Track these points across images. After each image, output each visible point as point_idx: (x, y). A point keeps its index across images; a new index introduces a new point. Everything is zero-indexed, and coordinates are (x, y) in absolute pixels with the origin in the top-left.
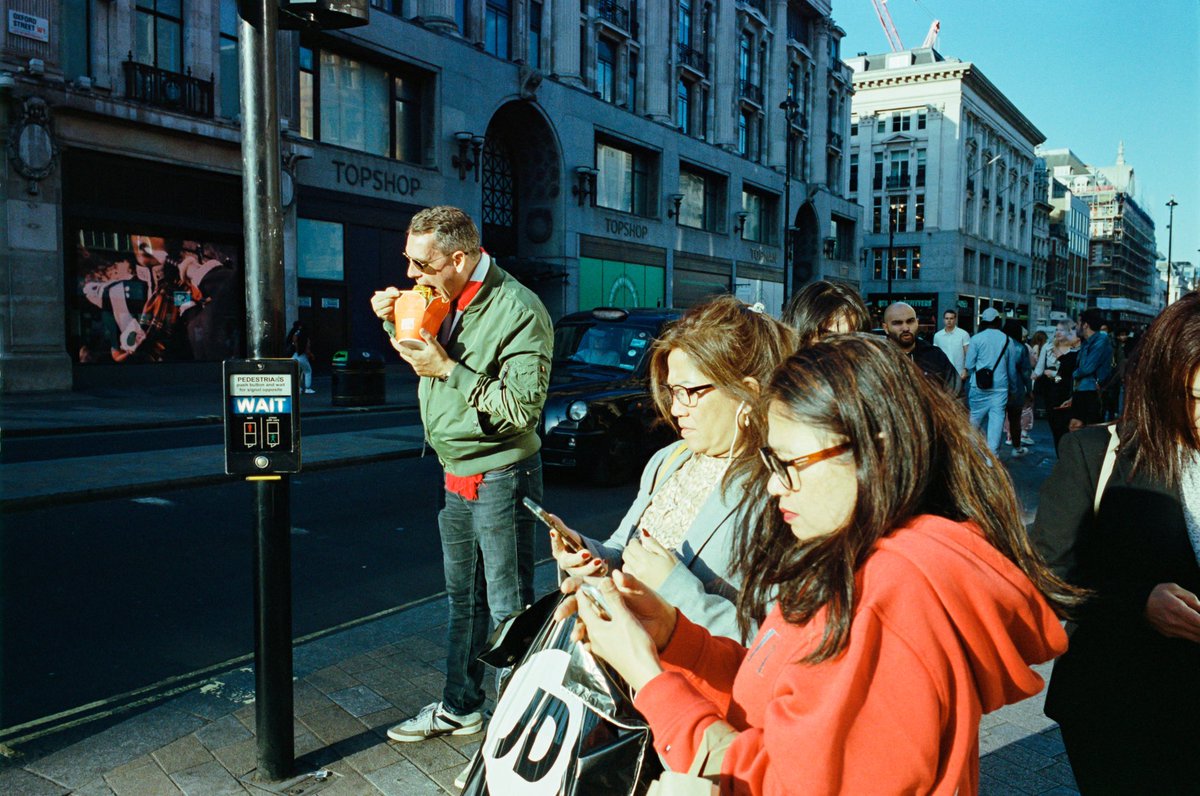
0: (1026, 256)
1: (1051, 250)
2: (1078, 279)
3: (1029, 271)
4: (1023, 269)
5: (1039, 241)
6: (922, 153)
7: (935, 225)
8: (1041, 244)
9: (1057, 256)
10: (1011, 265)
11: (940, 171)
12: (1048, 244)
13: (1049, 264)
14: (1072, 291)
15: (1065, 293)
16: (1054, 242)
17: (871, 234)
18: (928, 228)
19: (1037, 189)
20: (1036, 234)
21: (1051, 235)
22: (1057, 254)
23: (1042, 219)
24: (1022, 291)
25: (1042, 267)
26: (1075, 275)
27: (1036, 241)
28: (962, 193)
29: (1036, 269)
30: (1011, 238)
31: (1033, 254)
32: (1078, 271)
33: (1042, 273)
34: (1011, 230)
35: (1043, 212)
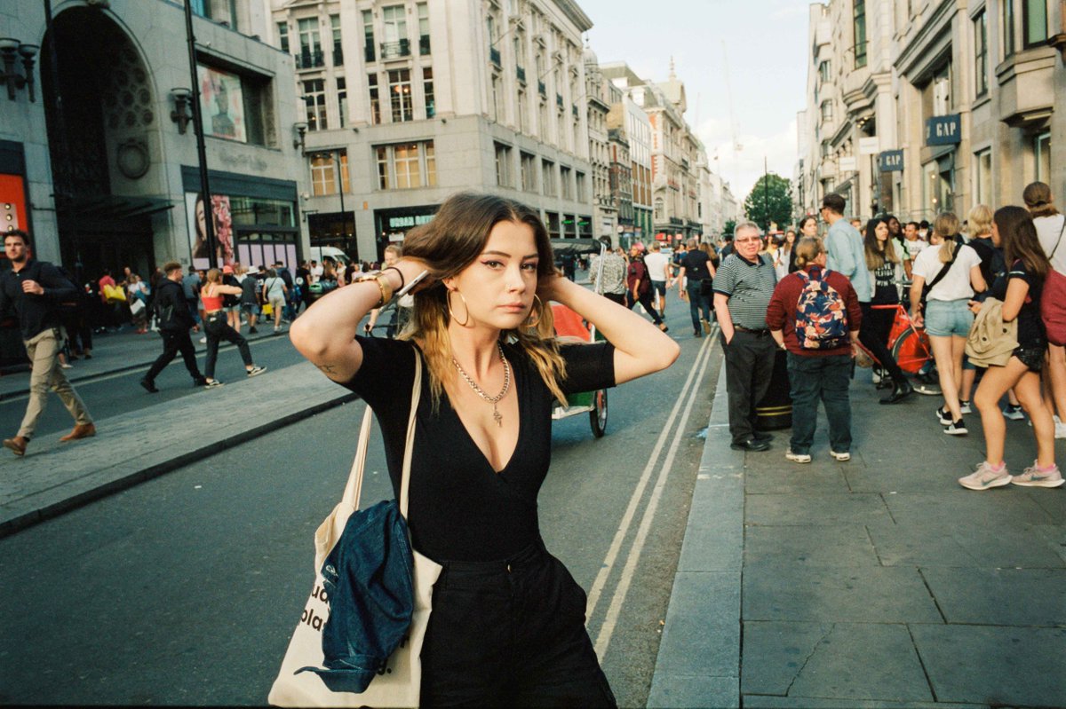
0: (584, 160)
1: (612, 157)
2: (643, 189)
3: (588, 177)
4: (580, 175)
5: (597, 144)
6: (422, 8)
7: (450, 109)
8: (600, 148)
9: (618, 164)
10: (565, 169)
11: (449, 31)
12: (608, 148)
13: (611, 172)
14: (637, 202)
15: (630, 204)
16: (615, 147)
17: (368, 126)
18: (441, 113)
19: (589, 84)
20: (592, 135)
21: (610, 140)
22: (619, 160)
23: (598, 120)
24: (582, 202)
25: (604, 175)
26: (639, 186)
27: (594, 144)
28: (482, 65)
29: (597, 177)
30: (563, 137)
31: (592, 159)
32: (642, 181)
33: (604, 181)
34: (561, 127)
35: (599, 112)
